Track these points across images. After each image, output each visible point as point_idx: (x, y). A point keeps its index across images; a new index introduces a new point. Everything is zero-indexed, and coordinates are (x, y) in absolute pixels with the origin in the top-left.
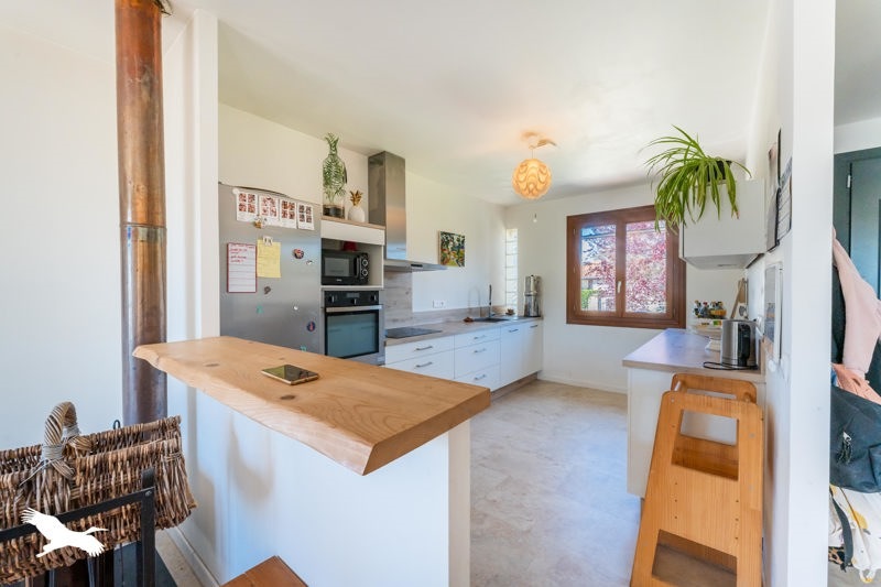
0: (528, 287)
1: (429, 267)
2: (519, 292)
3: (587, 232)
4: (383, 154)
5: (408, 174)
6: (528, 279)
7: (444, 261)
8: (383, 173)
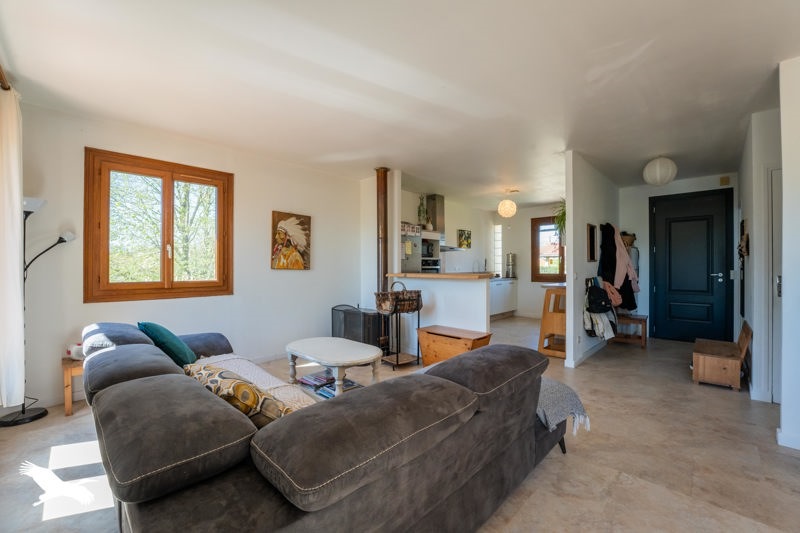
0: (508, 260)
1: (452, 249)
2: (503, 264)
3: (542, 227)
4: (435, 195)
5: (446, 202)
6: (508, 255)
7: (460, 245)
8: (435, 204)
